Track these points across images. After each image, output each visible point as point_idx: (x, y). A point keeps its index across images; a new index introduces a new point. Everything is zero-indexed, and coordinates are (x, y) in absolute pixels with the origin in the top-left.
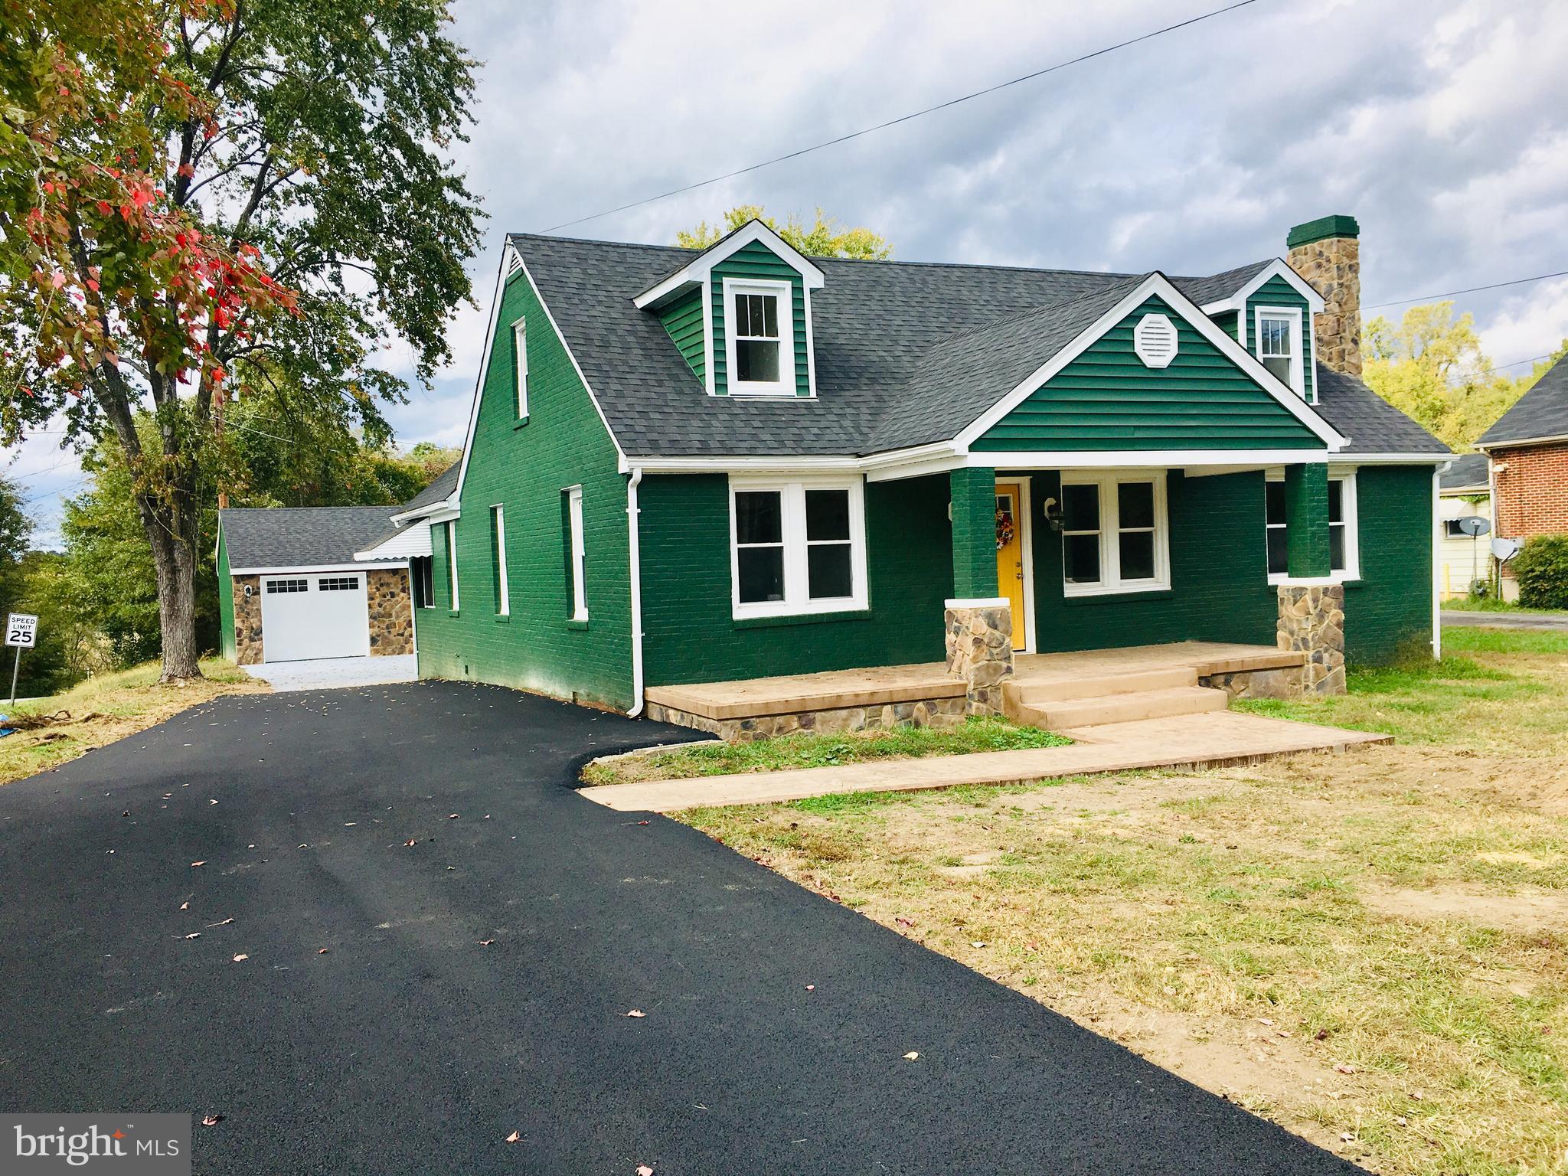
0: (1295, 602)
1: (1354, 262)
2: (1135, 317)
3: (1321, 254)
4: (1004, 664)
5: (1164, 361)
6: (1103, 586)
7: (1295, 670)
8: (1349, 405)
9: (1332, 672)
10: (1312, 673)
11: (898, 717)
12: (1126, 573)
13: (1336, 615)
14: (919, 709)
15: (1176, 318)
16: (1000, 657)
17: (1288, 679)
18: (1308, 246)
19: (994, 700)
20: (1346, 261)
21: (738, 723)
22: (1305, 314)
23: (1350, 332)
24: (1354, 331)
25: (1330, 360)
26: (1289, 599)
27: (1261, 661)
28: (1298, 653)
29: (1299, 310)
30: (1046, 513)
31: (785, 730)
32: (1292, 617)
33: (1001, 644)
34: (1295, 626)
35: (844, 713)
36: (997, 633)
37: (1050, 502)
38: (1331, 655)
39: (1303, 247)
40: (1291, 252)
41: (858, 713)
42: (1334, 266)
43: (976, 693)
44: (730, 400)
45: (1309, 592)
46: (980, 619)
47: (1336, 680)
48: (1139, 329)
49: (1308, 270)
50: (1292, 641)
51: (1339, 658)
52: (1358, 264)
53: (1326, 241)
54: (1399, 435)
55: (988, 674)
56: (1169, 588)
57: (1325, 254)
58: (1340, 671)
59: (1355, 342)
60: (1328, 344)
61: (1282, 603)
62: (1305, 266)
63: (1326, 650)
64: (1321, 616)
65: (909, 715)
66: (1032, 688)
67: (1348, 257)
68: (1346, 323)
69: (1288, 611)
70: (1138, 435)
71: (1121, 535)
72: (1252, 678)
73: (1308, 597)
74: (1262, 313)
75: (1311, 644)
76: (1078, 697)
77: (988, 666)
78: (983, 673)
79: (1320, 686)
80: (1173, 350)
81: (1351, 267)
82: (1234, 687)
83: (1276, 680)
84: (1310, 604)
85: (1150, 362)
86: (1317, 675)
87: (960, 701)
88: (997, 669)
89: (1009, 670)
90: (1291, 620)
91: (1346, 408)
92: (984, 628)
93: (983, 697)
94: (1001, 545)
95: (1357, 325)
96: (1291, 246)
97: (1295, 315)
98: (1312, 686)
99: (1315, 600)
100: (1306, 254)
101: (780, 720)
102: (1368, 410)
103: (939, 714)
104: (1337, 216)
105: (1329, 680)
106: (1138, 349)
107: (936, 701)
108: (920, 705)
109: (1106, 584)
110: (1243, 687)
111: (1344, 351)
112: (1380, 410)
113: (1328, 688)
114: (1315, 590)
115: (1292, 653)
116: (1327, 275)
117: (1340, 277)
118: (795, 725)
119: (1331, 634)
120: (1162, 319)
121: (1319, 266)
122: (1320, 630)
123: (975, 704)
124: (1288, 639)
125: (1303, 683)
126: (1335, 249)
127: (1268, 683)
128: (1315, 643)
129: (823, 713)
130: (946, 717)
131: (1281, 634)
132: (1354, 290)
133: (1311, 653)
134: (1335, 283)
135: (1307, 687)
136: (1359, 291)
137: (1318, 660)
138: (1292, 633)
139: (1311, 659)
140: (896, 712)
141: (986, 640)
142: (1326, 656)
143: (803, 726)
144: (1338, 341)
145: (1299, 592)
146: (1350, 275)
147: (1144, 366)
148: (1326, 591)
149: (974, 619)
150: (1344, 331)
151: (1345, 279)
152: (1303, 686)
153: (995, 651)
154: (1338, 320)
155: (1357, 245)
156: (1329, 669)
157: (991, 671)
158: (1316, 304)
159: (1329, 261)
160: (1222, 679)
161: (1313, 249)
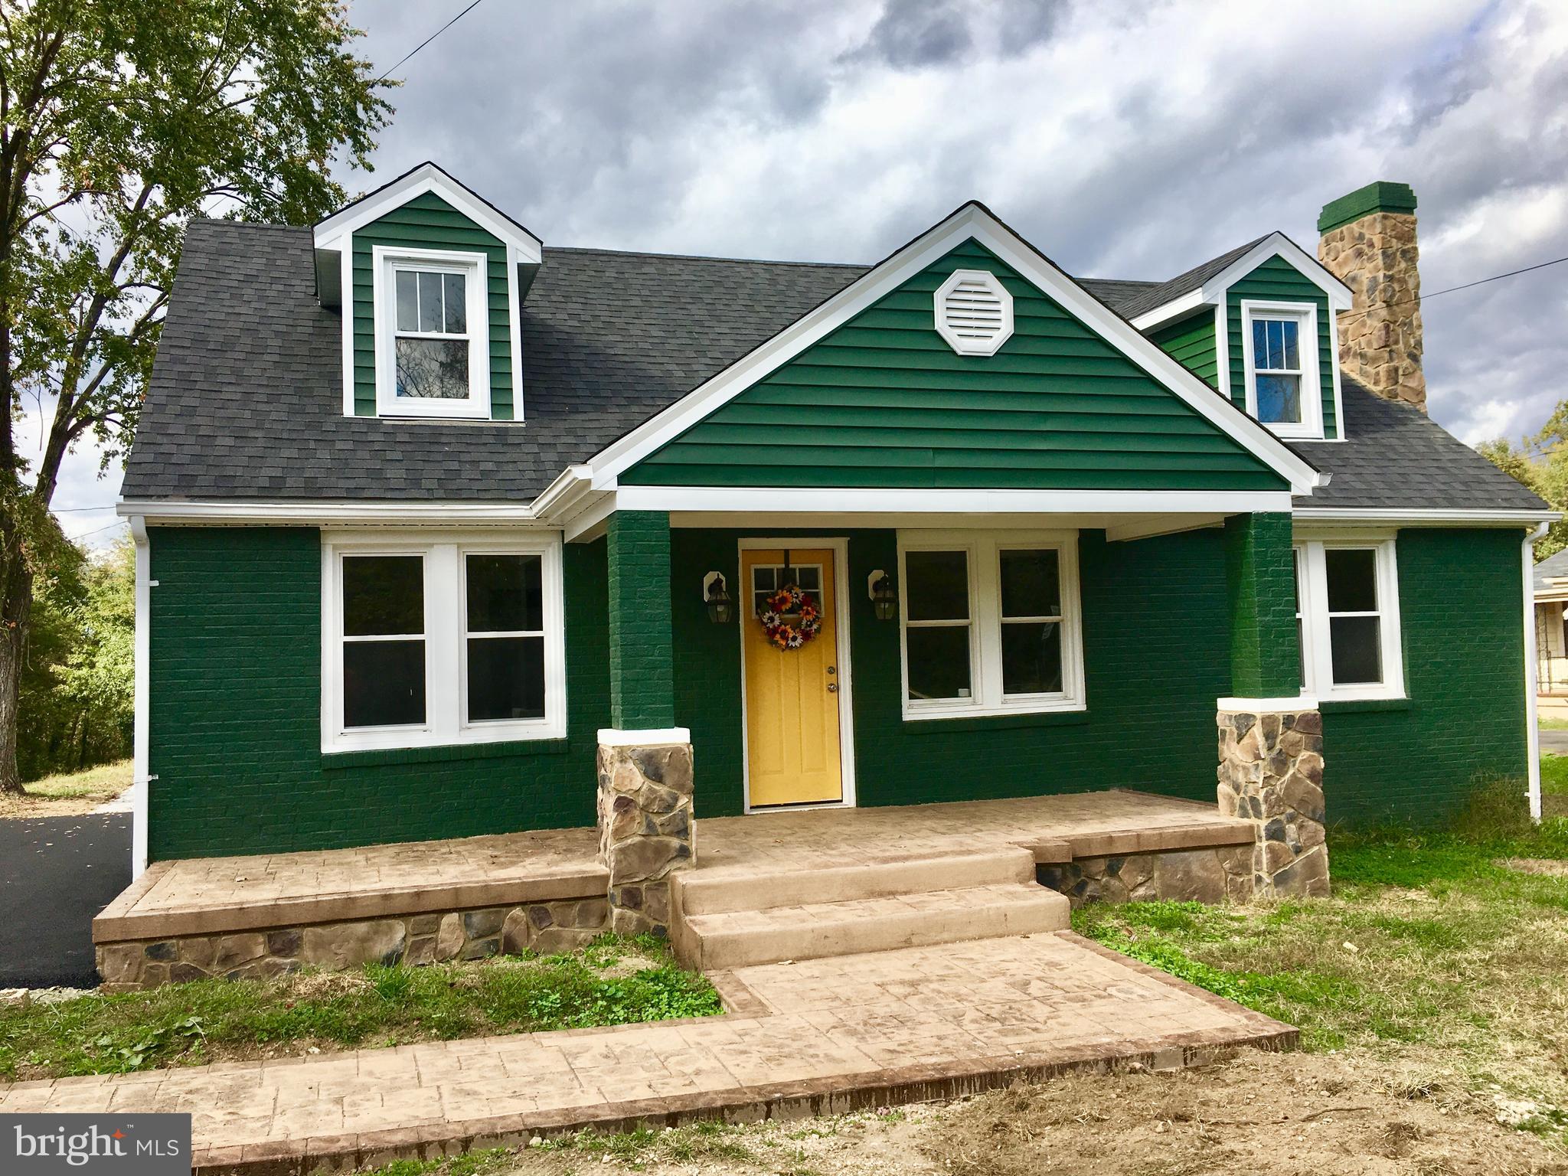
0: (1240, 738)
1: (1410, 246)
2: (936, 273)
3: (1361, 237)
4: (675, 842)
5: (989, 346)
6: (974, 703)
7: (1239, 851)
8: (1395, 442)
9: (1302, 857)
10: (1265, 858)
11: (471, 934)
12: (1013, 682)
13: (1307, 760)
14: (514, 920)
15: (1009, 277)
16: (667, 830)
17: (1227, 865)
18: (1344, 228)
19: (655, 905)
20: (1395, 244)
21: (141, 947)
22: (1323, 313)
23: (1407, 344)
24: (1412, 342)
25: (1376, 383)
26: (1232, 733)
27: (1173, 835)
28: (1246, 822)
29: (1312, 307)
30: (871, 595)
31: (239, 960)
32: (1237, 762)
33: (670, 807)
34: (1241, 778)
35: (362, 928)
36: (662, 790)
37: (876, 575)
38: (1301, 827)
39: (1338, 231)
40: (1324, 238)
41: (390, 928)
42: (1378, 252)
43: (618, 892)
44: (376, 425)
45: (1258, 722)
46: (631, 765)
47: (1312, 866)
48: (940, 295)
49: (1345, 262)
50: (1237, 802)
51: (1316, 831)
52: (1416, 249)
53: (1368, 218)
54: (1465, 483)
55: (644, 860)
56: (1083, 708)
57: (1367, 236)
58: (1319, 854)
59: (1415, 358)
60: (1374, 360)
61: (1223, 739)
62: (1342, 255)
63: (1291, 819)
64: (1281, 763)
65: (495, 930)
66: (708, 887)
67: (1399, 238)
68: (1400, 331)
69: (1232, 752)
70: (941, 462)
71: (1005, 627)
72: (1158, 864)
73: (1257, 731)
74: (1252, 311)
75: (1264, 808)
76: (797, 903)
77: (642, 846)
78: (634, 858)
79: (1281, 880)
80: (1006, 328)
81: (1404, 253)
82: (1126, 878)
83: (1204, 868)
84: (1261, 741)
85: (963, 346)
86: (1275, 859)
87: (596, 905)
88: (661, 852)
89: (684, 853)
90: (1235, 767)
91: (1391, 447)
92: (637, 780)
93: (632, 899)
94: (799, 641)
95: (1418, 333)
96: (1322, 231)
97: (1306, 313)
98: (1267, 879)
99: (1270, 736)
100: (1342, 239)
101: (228, 942)
102: (1422, 449)
103: (554, 928)
104: (1380, 184)
105: (1298, 868)
106: (941, 324)
107: (549, 906)
108: (517, 912)
109: (979, 700)
110: (1140, 879)
111: (1396, 369)
112: (1441, 449)
113: (1296, 884)
114: (1269, 721)
115: (1237, 821)
116: (1370, 266)
117: (1388, 267)
118: (260, 951)
119: (1299, 791)
120: (987, 278)
121: (1360, 254)
122: (1280, 785)
123: (616, 911)
124: (1231, 798)
125: (1255, 872)
126: (1378, 228)
127: (1187, 873)
128: (1271, 807)
129: (319, 930)
130: (567, 932)
131: (1223, 788)
132: (1411, 285)
133: (1263, 823)
134: (1381, 275)
135: (1259, 879)
136: (1417, 286)
137: (1276, 833)
138: (1237, 788)
139: (1263, 833)
140: (468, 925)
141: (641, 801)
142: (1291, 829)
143: (275, 952)
144: (1386, 356)
145: (1244, 721)
146: (1403, 265)
147: (954, 352)
148: (1289, 720)
149: (617, 765)
150: (1397, 342)
151: (1396, 269)
152: (1253, 877)
153: (658, 820)
154: (1387, 327)
155: (1414, 222)
156: (1298, 851)
157: (649, 854)
158: (1339, 298)
159: (1371, 245)
160: (1102, 865)
161: (1351, 231)
